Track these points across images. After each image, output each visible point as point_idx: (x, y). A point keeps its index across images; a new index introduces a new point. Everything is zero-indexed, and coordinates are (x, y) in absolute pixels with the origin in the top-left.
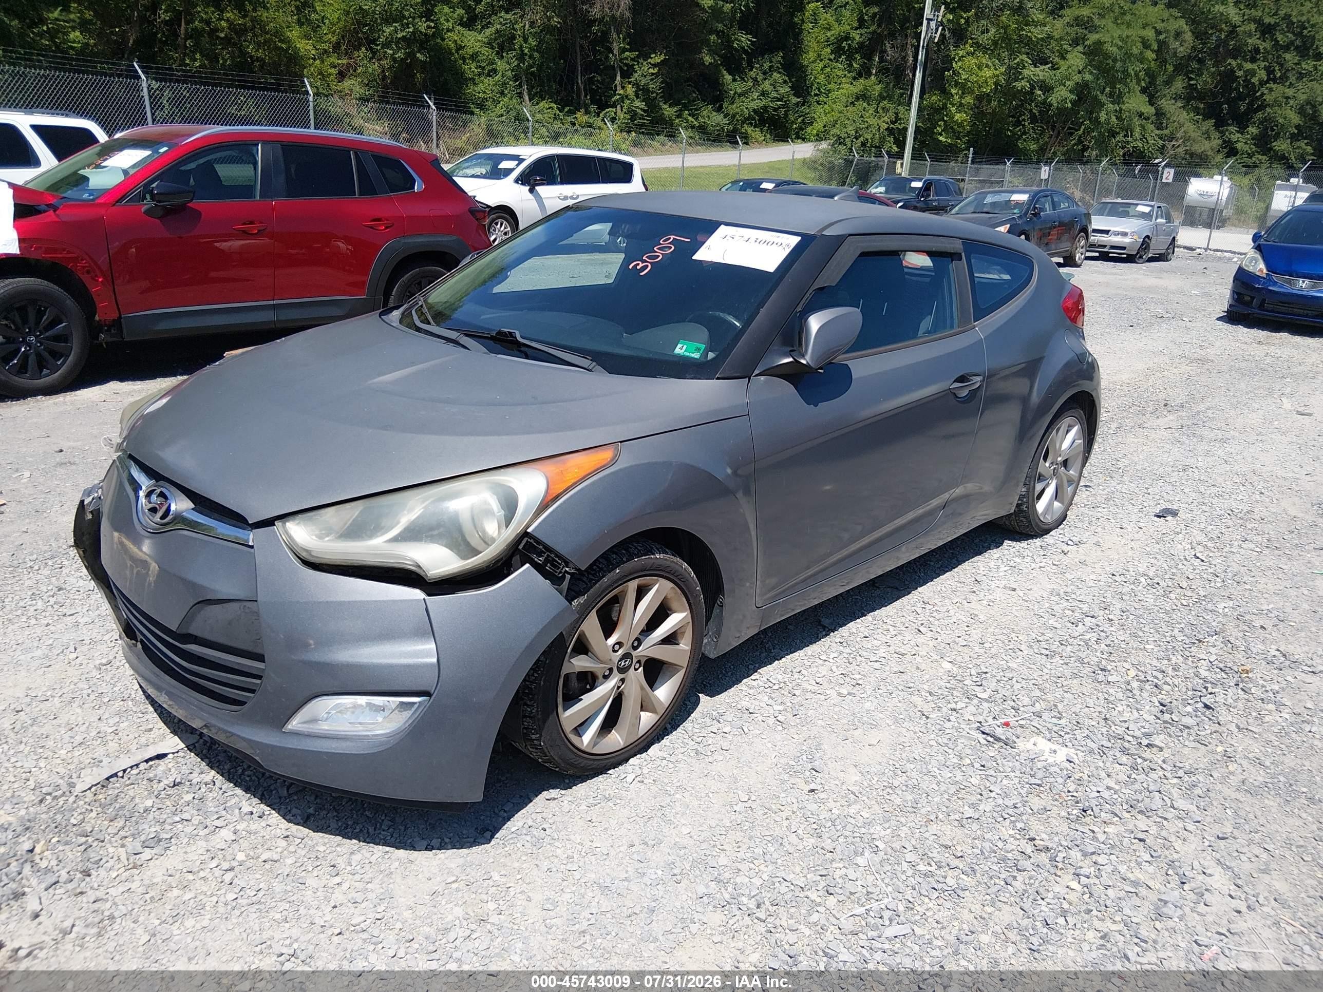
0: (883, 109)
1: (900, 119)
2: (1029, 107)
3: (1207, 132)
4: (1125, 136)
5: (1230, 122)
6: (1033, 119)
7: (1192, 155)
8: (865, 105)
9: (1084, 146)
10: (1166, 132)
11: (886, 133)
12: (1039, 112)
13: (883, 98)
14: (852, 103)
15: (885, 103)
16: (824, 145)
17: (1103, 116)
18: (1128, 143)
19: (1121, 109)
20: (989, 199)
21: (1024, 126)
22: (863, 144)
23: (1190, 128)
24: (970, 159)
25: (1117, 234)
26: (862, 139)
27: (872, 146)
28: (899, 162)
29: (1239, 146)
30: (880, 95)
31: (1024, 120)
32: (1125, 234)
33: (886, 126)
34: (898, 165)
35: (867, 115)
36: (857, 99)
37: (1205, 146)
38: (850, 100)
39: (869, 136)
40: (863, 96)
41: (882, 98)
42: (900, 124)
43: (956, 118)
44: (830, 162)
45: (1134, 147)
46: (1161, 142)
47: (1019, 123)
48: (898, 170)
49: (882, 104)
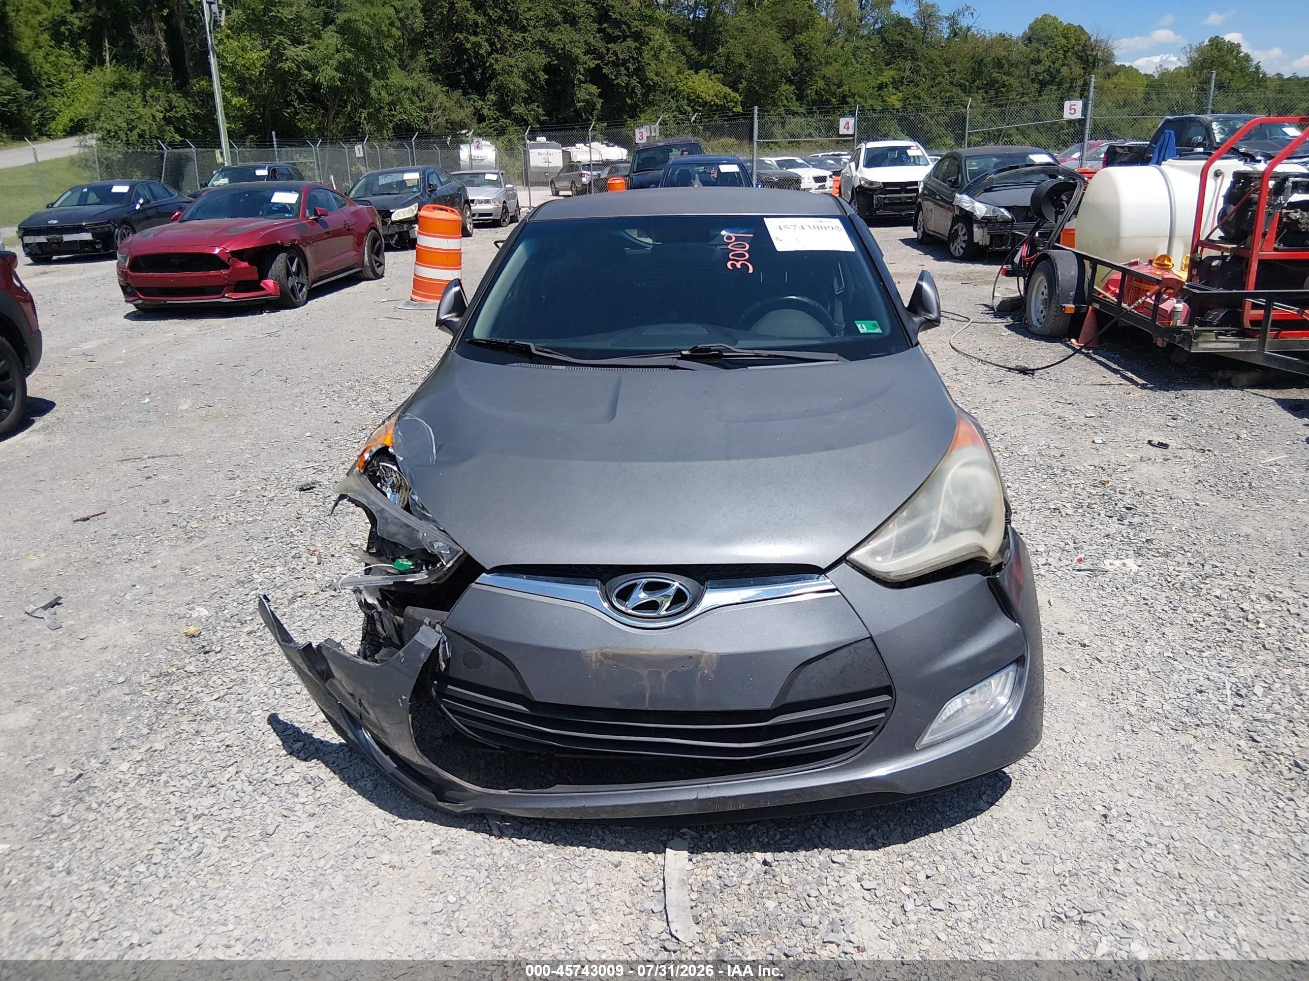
0: (152, 97)
1: (175, 107)
2: (292, 87)
3: (458, 101)
4: (389, 110)
5: (470, 91)
6: (301, 99)
7: (452, 123)
8: (128, 94)
9: (355, 122)
10: (424, 104)
11: (163, 122)
12: (305, 91)
13: (148, 87)
14: (111, 93)
15: (151, 91)
16: (91, 140)
17: (373, 93)
18: (393, 116)
19: (387, 85)
20: (383, 181)
21: (293, 106)
22: (141, 136)
23: (442, 97)
24: (275, 143)
25: (481, 202)
26: (137, 130)
27: (151, 137)
28: (218, 152)
29: (485, 112)
30: (143, 83)
31: (292, 100)
32: (487, 202)
33: (161, 115)
34: (218, 154)
35: (135, 105)
36: (116, 89)
37: (462, 114)
38: (108, 90)
39: (146, 128)
40: (122, 85)
41: (145, 87)
42: (176, 112)
43: (234, 103)
44: (106, 159)
45: (400, 120)
46: (423, 114)
47: (288, 104)
48: (220, 160)
49: (148, 93)
